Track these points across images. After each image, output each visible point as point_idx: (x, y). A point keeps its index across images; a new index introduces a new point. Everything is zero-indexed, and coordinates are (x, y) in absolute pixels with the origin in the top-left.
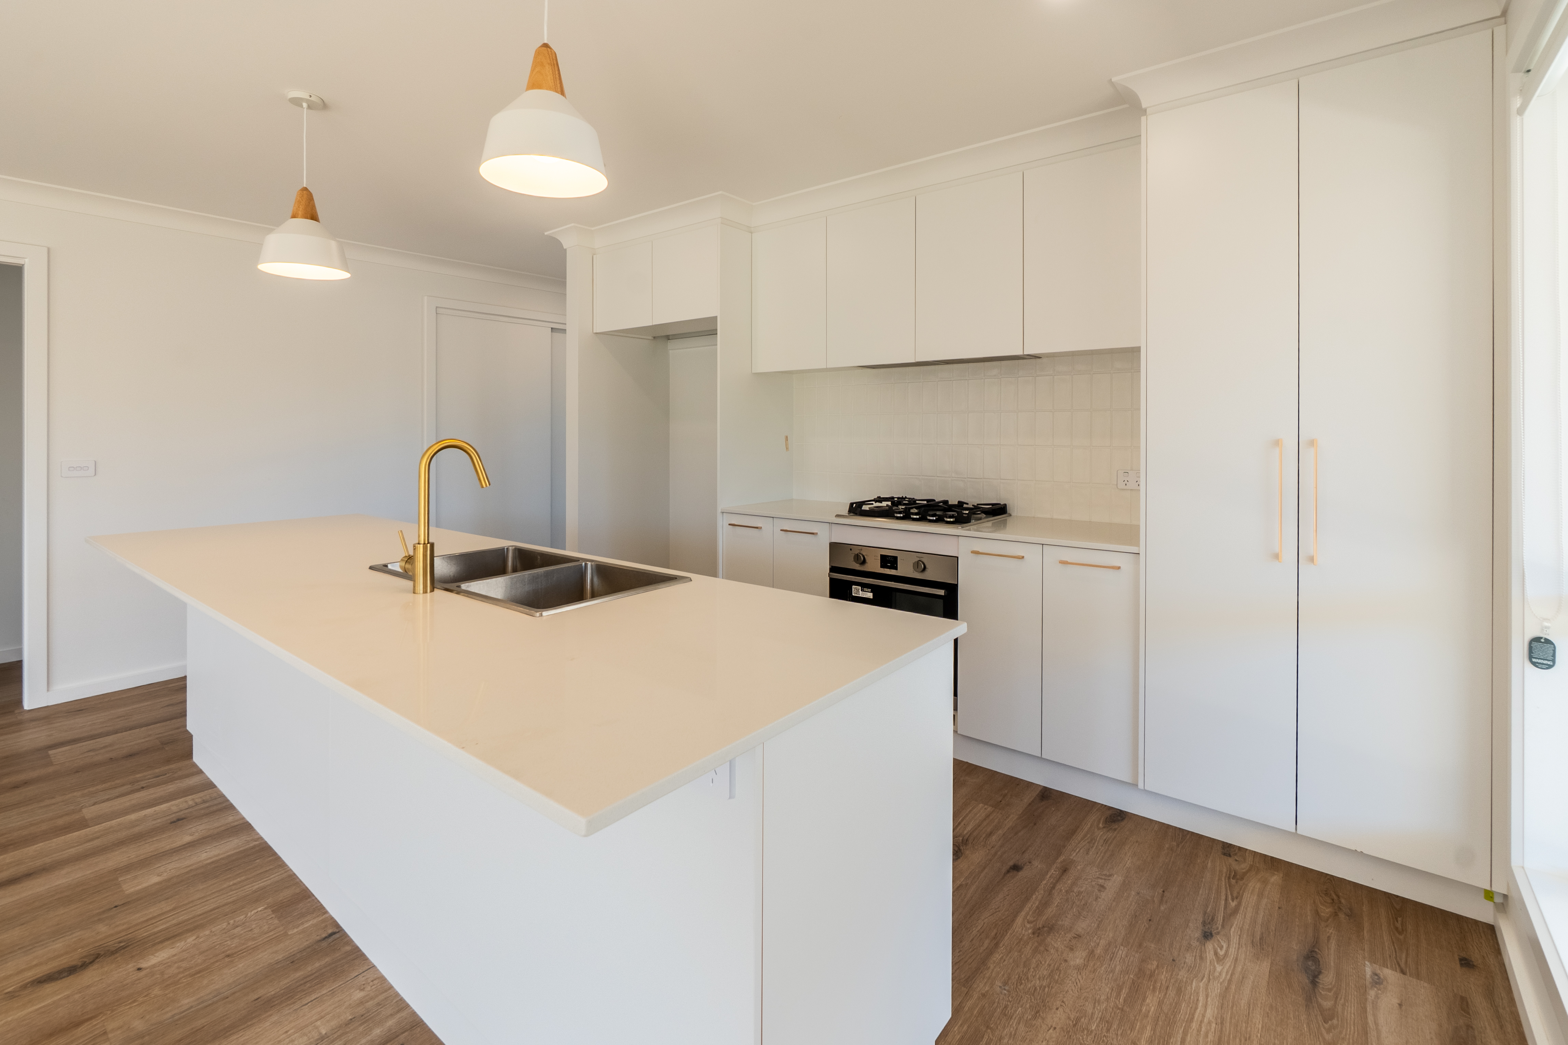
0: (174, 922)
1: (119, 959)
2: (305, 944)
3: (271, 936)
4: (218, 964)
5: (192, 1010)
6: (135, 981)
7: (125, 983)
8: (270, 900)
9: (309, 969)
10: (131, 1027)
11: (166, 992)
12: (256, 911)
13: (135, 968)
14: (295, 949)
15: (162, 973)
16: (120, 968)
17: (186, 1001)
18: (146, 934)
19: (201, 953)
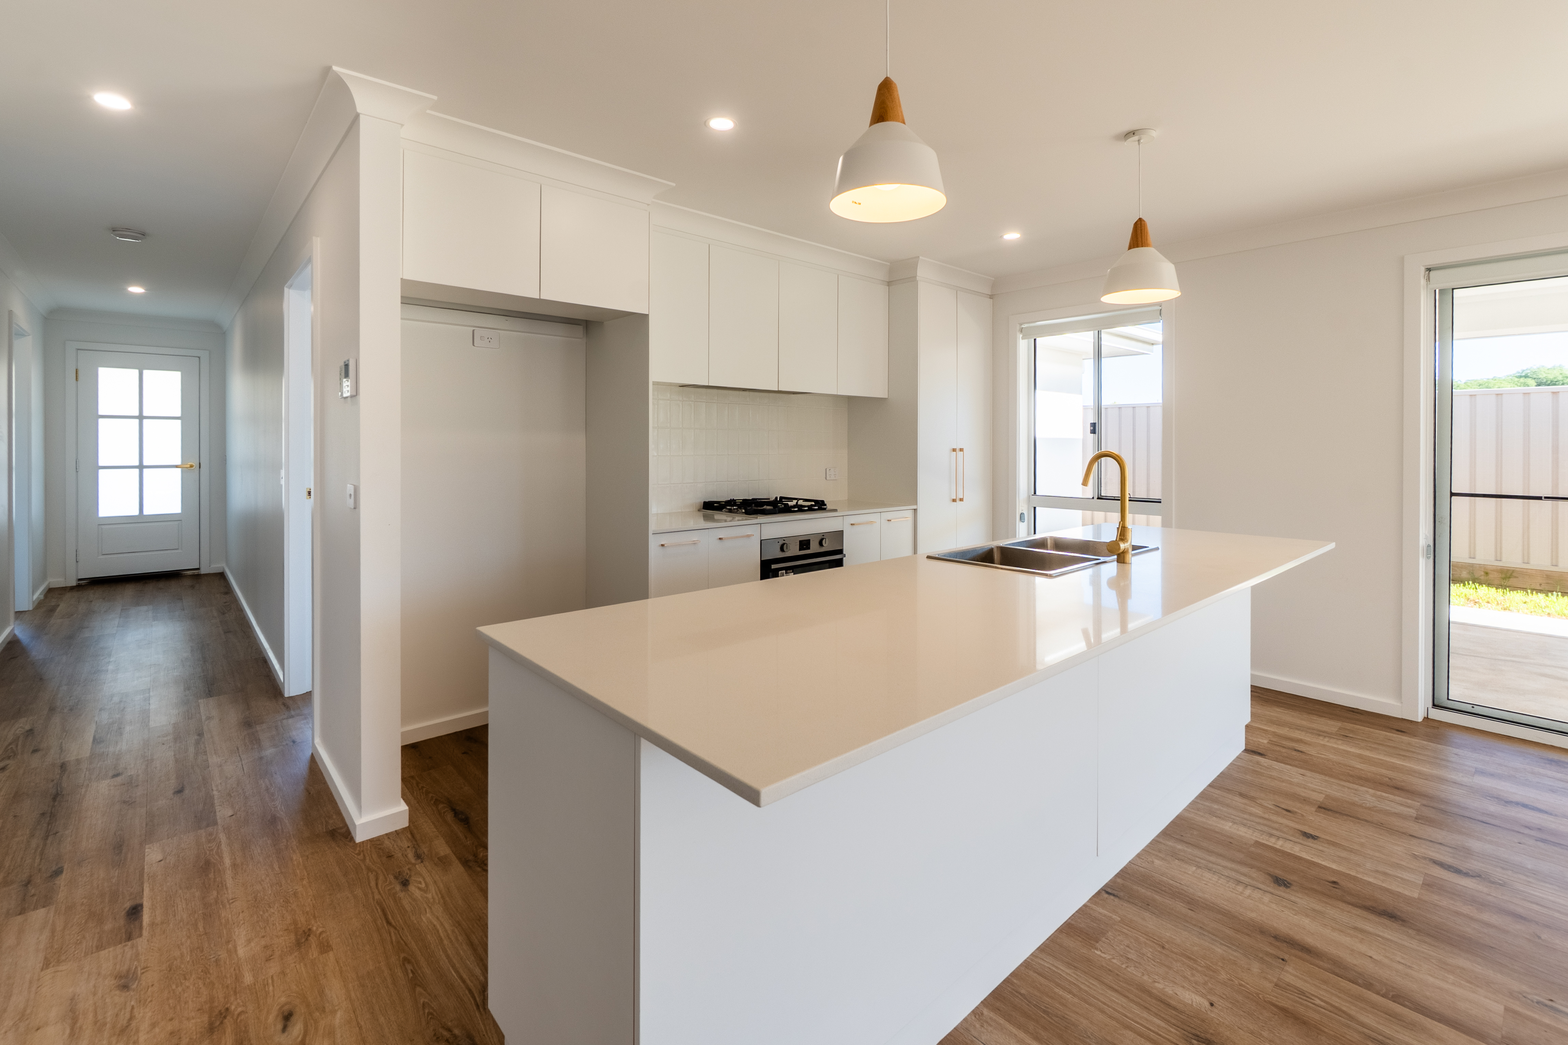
0: (1145, 1015)
1: (1211, 1031)
2: (1126, 905)
3: (1128, 930)
4: (1175, 950)
5: (1223, 942)
6: (1224, 999)
7: (1230, 1006)
8: (1084, 951)
9: (1149, 893)
10: (1260, 971)
11: (1219, 968)
12: (1103, 955)
13: (1213, 1009)
14: (1135, 909)
15: (1205, 983)
16: (1220, 1021)
17: (1219, 950)
18: (1172, 1030)
19: (1170, 968)
